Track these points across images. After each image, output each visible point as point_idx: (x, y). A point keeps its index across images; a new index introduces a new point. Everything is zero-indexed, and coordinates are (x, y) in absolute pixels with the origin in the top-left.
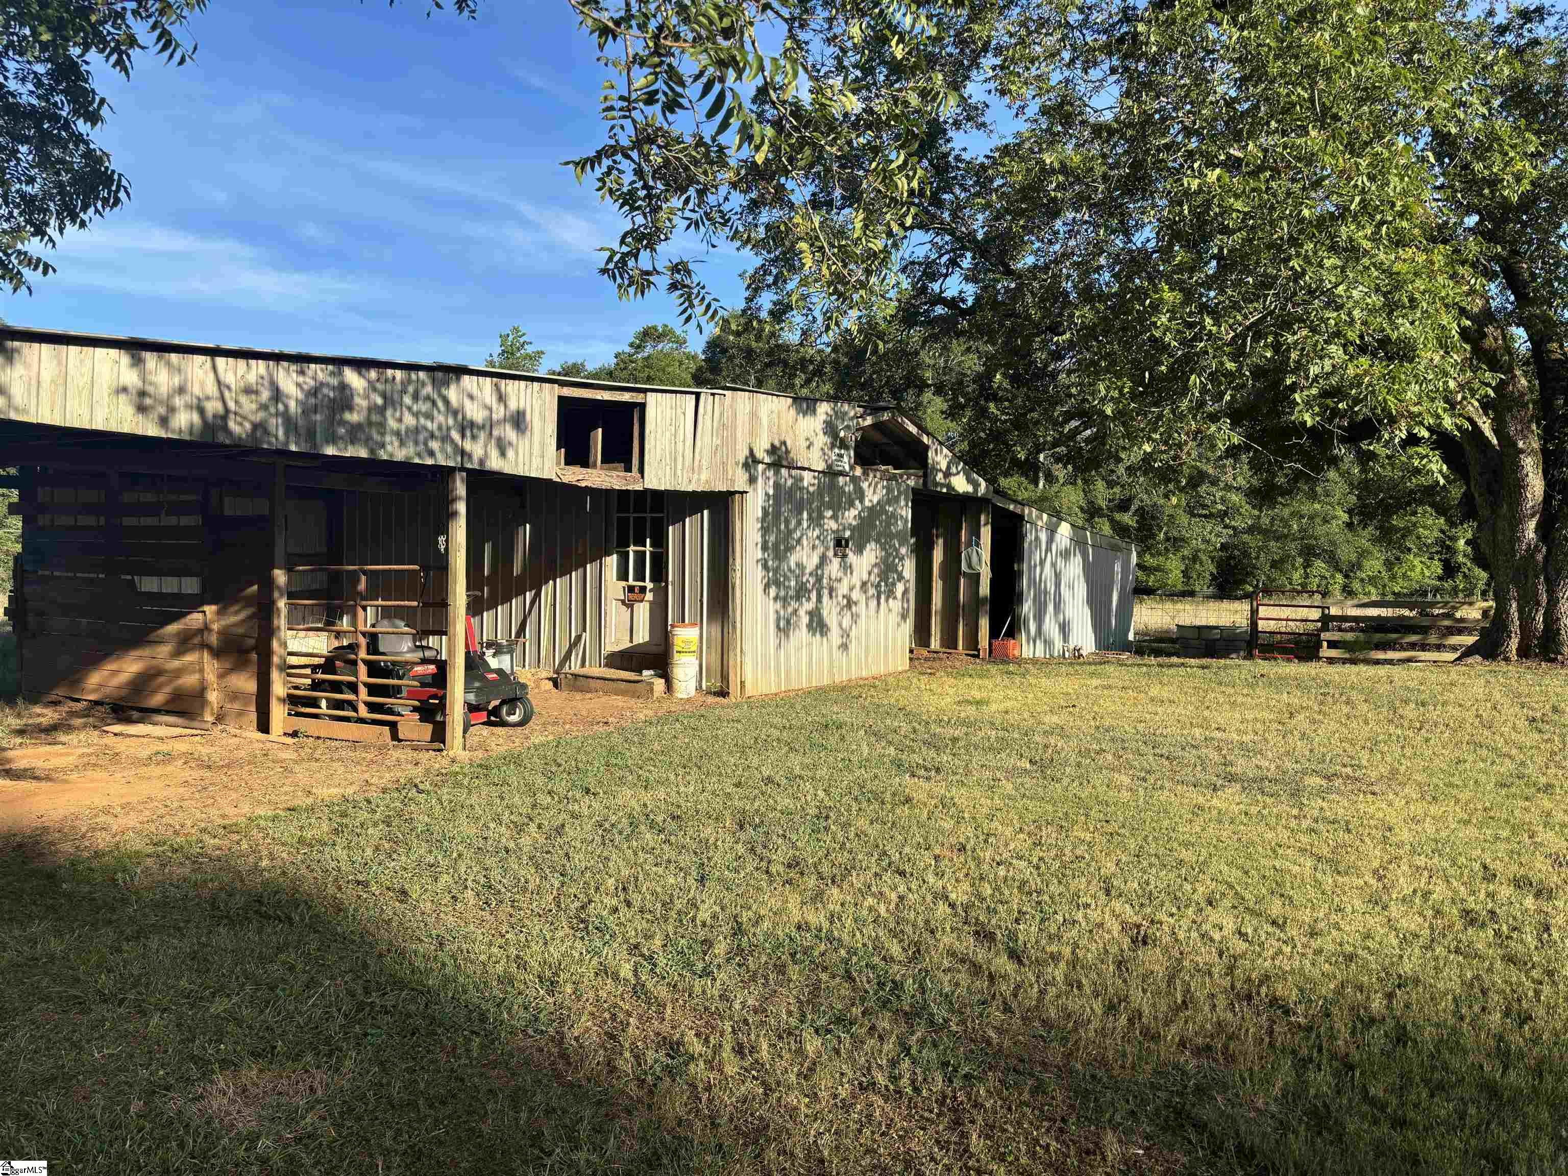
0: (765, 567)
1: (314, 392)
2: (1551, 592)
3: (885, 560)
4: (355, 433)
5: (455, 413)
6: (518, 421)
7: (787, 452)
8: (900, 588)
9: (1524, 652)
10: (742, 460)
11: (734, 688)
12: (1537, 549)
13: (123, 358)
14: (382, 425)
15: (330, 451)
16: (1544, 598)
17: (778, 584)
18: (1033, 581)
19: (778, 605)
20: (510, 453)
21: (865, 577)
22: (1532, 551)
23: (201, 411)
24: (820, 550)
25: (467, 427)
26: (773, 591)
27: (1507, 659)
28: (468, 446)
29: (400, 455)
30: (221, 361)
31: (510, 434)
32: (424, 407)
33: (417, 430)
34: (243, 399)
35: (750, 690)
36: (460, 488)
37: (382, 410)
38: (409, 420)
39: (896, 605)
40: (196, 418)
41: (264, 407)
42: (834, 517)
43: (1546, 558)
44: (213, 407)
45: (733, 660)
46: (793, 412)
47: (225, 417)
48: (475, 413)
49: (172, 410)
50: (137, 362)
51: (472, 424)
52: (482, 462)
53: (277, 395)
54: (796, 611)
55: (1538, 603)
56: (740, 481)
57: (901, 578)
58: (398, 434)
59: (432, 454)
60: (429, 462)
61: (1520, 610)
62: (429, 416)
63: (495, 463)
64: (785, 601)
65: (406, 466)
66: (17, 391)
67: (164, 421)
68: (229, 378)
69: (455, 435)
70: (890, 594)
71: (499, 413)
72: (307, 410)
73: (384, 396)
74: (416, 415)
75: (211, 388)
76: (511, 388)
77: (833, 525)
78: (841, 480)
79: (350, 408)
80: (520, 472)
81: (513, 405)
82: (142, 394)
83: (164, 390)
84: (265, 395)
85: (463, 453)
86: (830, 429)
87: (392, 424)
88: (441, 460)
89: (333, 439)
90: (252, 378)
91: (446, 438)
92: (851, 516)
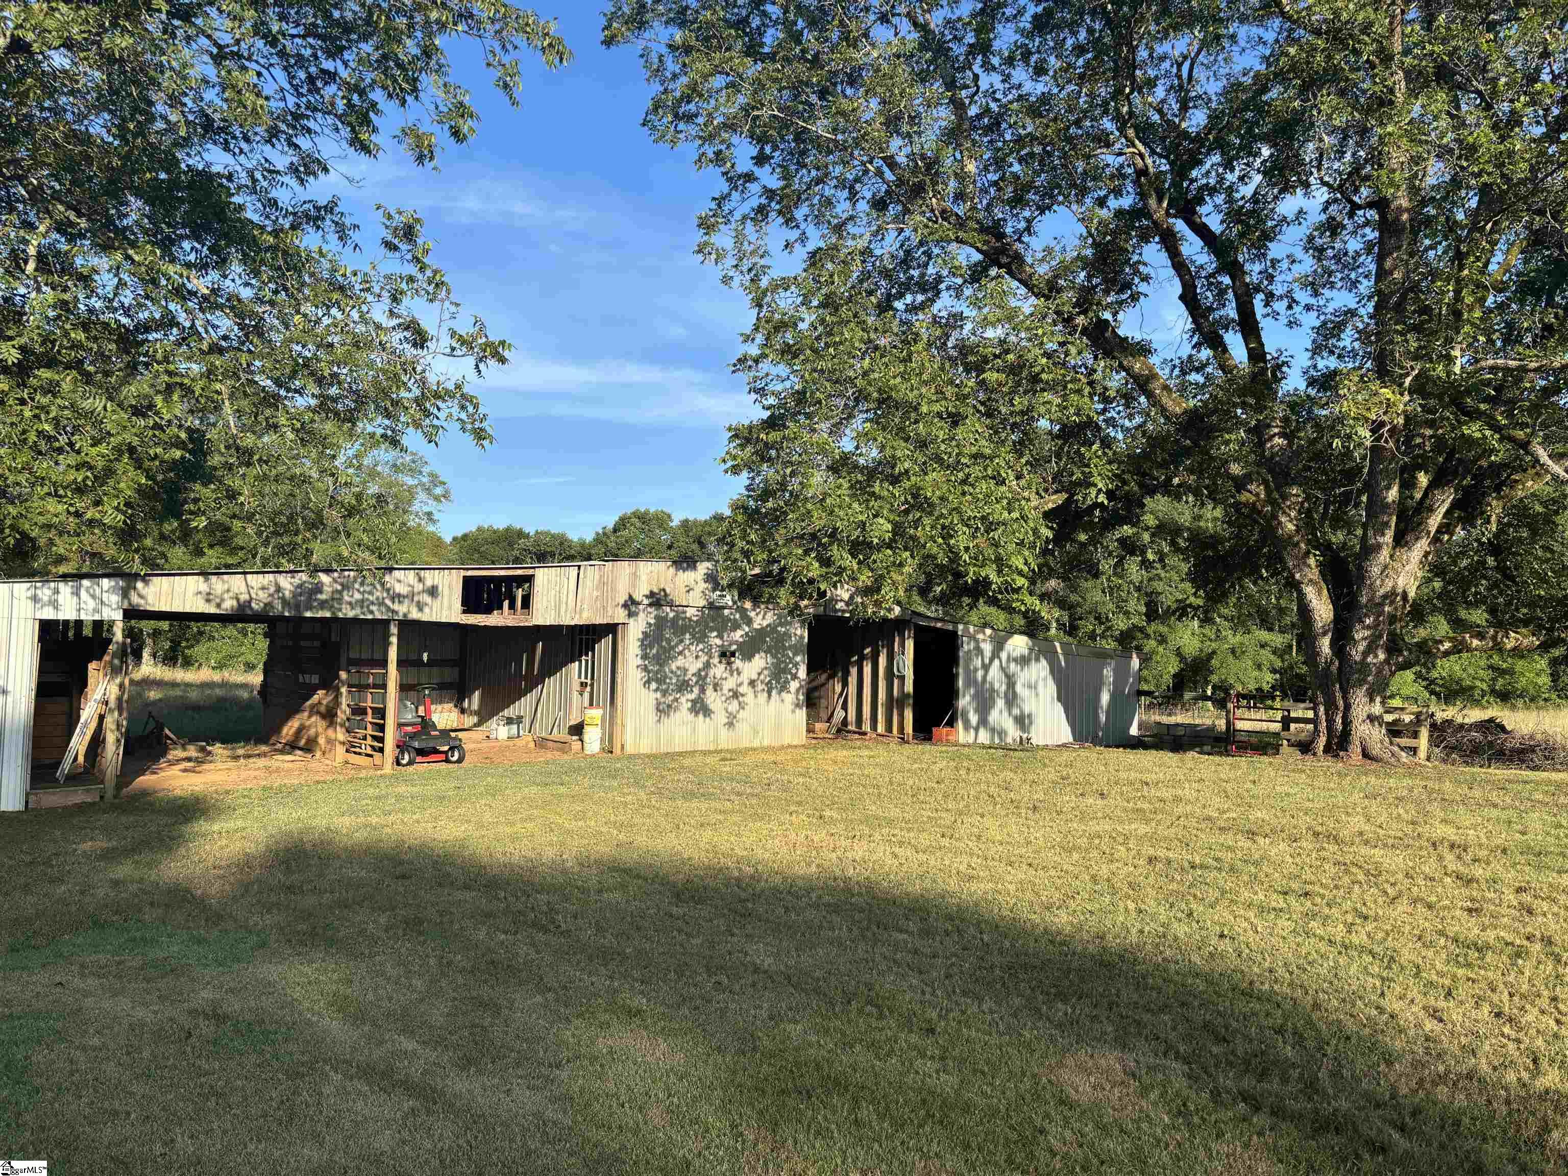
0: (645, 669)
1: (300, 586)
2: (1345, 698)
3: (776, 666)
4: (323, 605)
5: (388, 590)
6: (433, 592)
7: (666, 595)
8: (794, 685)
9: (1327, 749)
10: (622, 602)
11: (617, 750)
12: (1332, 662)
13: (201, 579)
14: (340, 600)
15: (308, 614)
16: (1341, 703)
17: (659, 681)
18: (971, 681)
19: (659, 695)
20: (427, 610)
21: (754, 677)
22: (1328, 664)
23: (238, 600)
24: (704, 658)
25: (397, 597)
26: (654, 685)
27: (1315, 754)
28: (396, 607)
29: (351, 614)
30: (249, 577)
31: (427, 598)
32: (368, 589)
33: (363, 601)
34: (260, 593)
35: (629, 749)
36: (394, 630)
37: (340, 592)
38: (358, 596)
39: (789, 698)
40: (235, 603)
41: (271, 595)
42: (720, 636)
43: (1340, 669)
44: (244, 597)
45: (617, 729)
46: (672, 570)
47: (250, 602)
48: (400, 589)
49: (223, 600)
50: (207, 580)
51: (399, 595)
52: (405, 615)
53: (278, 589)
54: (676, 700)
55: (1337, 708)
56: (620, 616)
57: (795, 677)
58: (350, 603)
59: (372, 612)
60: (370, 617)
61: (1327, 714)
62: (370, 593)
63: (415, 615)
64: (665, 693)
65: (355, 620)
66: (150, 599)
67: (218, 606)
68: (254, 584)
69: (388, 602)
70: (784, 688)
71: (419, 587)
72: (295, 595)
73: (342, 585)
74: (363, 593)
75: (243, 589)
76: (427, 574)
77: (718, 642)
78: (726, 612)
79: (321, 592)
80: (434, 619)
81: (429, 583)
82: (209, 594)
83: (219, 592)
84: (272, 589)
85: (393, 611)
86: (711, 578)
87: (346, 598)
88: (378, 616)
89: (310, 608)
90: (266, 582)
91: (381, 603)
92: (738, 635)
